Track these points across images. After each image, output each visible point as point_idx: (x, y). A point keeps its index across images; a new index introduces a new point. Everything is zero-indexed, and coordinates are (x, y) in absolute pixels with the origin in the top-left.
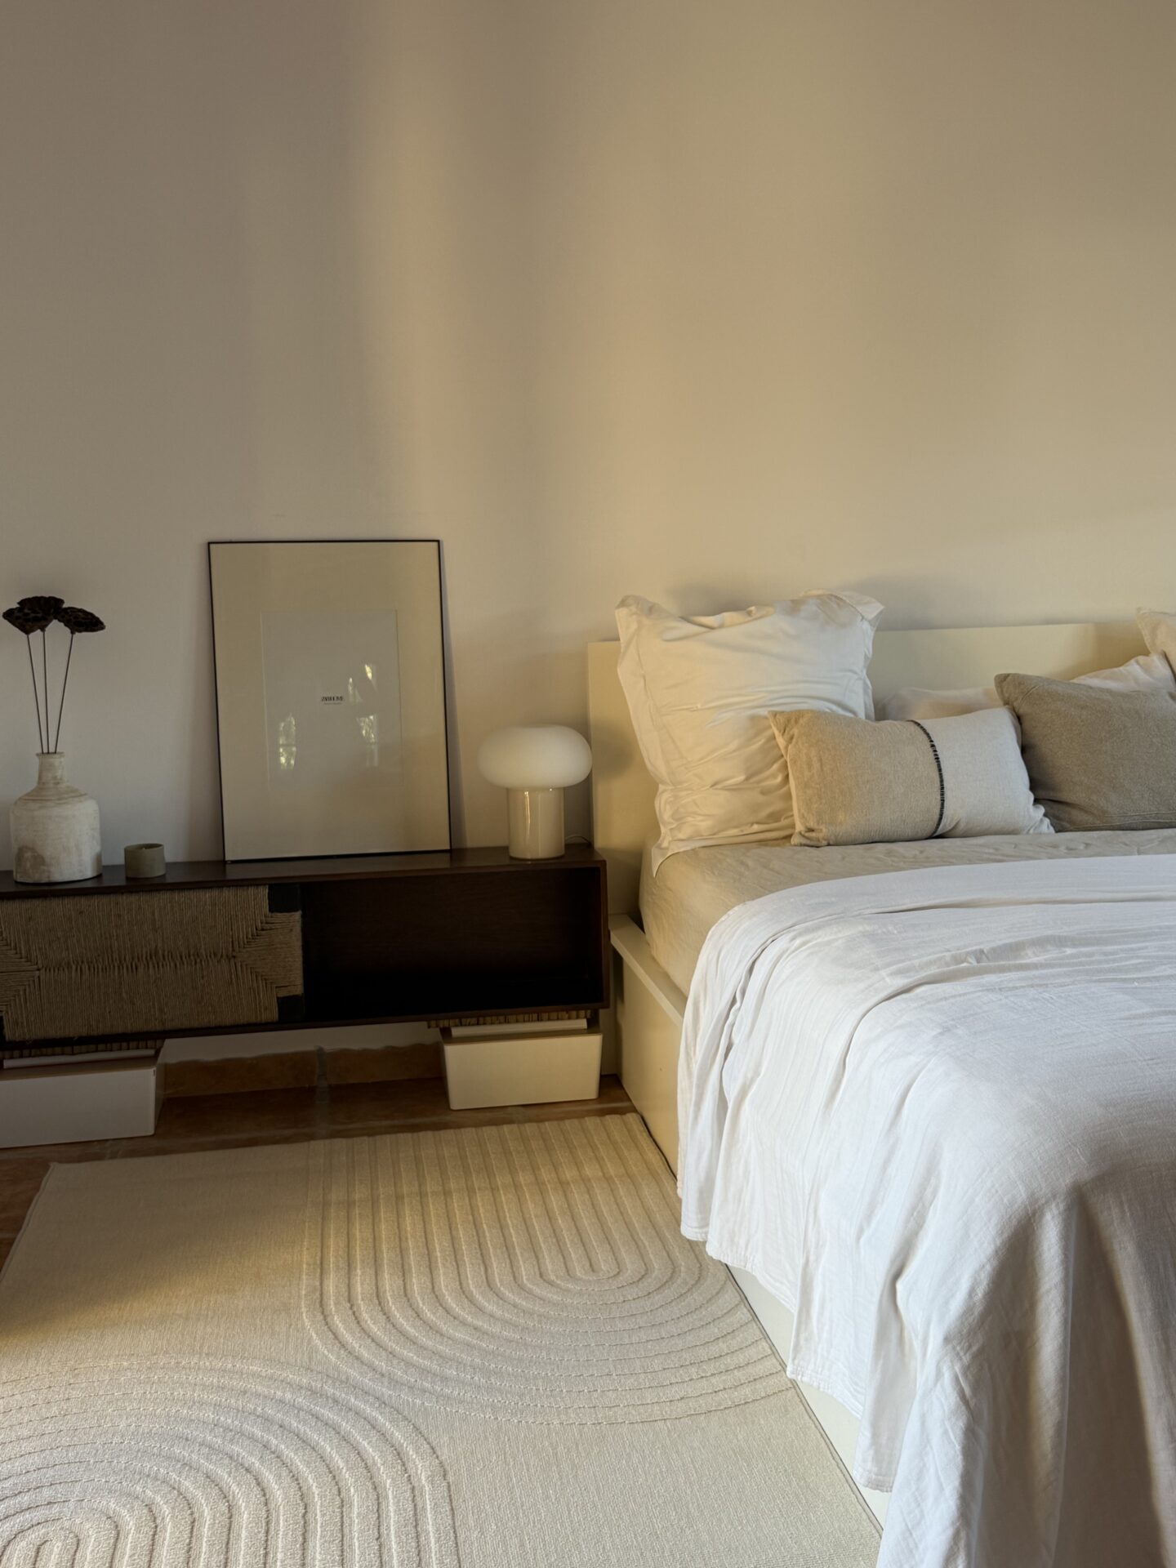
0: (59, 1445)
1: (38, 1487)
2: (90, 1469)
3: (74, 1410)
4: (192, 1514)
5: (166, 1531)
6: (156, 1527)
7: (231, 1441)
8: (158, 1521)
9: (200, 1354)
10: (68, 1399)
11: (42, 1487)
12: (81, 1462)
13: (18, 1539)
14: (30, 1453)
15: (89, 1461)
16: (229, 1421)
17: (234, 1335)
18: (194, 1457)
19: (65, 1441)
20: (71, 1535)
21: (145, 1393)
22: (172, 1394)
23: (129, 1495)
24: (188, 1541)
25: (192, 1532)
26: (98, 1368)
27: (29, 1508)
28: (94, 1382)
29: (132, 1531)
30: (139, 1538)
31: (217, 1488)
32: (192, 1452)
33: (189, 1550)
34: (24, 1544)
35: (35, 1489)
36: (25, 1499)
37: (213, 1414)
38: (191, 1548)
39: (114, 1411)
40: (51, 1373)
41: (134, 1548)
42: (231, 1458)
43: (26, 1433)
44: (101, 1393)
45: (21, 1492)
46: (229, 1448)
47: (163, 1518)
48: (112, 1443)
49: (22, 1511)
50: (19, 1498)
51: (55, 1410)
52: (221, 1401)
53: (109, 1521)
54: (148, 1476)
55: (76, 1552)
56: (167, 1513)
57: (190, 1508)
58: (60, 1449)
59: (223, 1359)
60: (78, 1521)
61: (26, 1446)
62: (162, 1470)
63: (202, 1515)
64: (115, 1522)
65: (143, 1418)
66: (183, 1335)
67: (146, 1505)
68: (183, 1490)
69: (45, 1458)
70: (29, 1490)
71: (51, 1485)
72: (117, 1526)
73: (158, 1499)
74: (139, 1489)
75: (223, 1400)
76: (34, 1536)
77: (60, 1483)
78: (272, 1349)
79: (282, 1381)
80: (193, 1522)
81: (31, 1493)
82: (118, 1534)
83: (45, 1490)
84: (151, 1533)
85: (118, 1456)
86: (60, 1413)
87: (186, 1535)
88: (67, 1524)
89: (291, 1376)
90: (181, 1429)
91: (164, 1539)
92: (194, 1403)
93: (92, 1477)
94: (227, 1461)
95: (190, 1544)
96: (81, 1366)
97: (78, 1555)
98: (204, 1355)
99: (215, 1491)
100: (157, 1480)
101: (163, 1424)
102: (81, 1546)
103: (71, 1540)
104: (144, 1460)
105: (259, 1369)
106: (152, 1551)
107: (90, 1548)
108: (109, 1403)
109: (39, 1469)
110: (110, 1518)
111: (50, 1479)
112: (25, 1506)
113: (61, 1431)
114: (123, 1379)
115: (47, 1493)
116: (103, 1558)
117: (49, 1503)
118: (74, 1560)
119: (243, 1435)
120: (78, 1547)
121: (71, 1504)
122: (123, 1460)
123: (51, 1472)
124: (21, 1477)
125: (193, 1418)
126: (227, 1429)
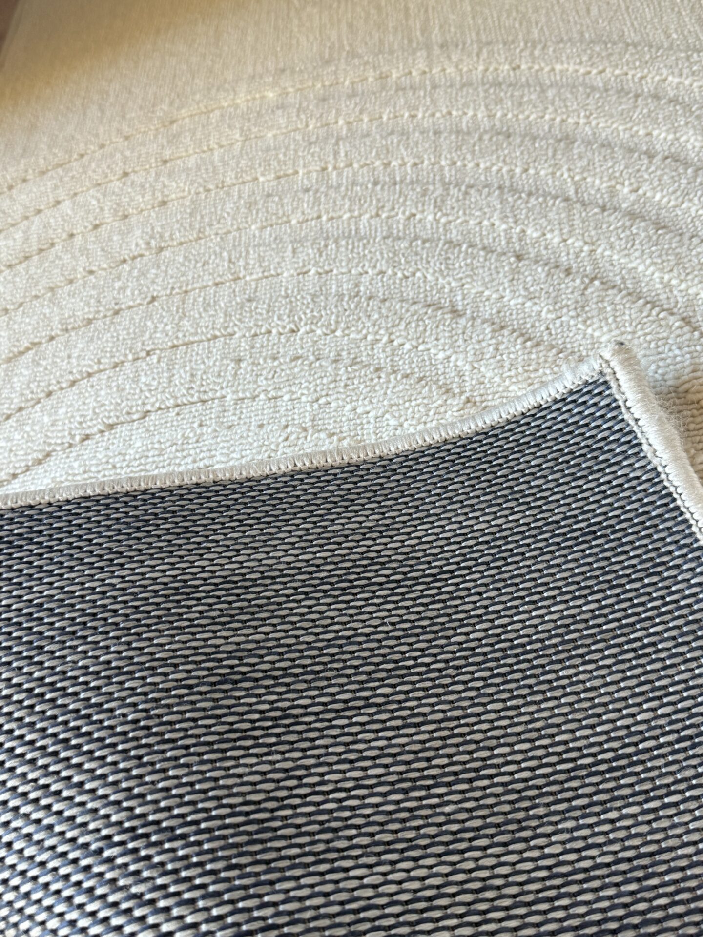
28: (211, 151)
40: (127, 137)
108: (249, 207)
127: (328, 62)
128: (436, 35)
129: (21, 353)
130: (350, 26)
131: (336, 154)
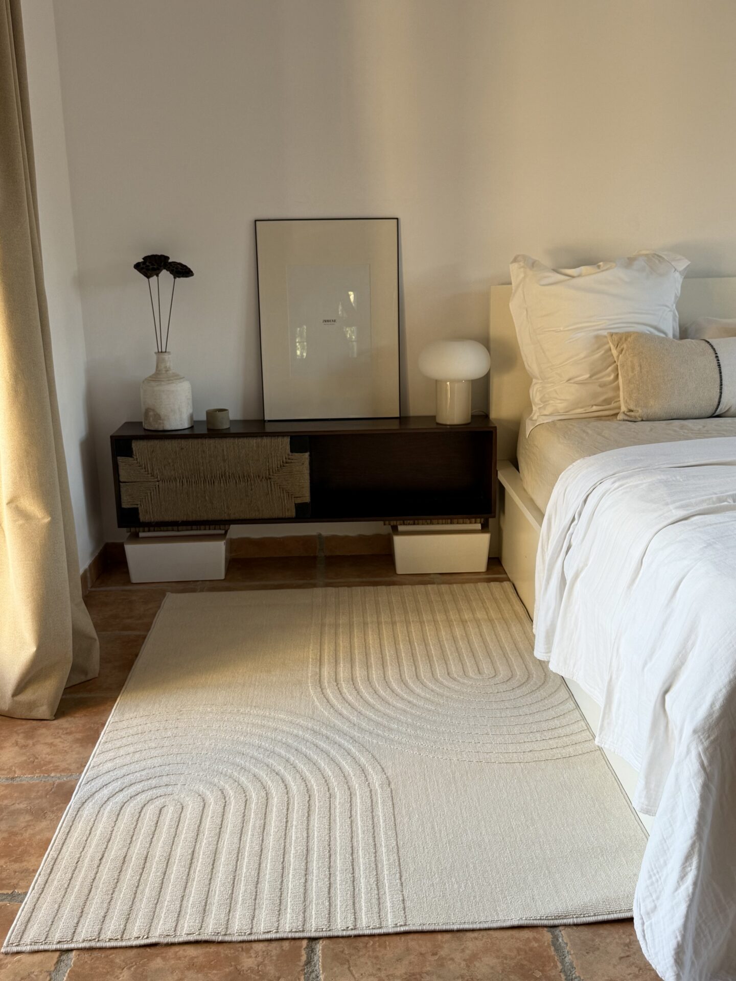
0: (171, 753)
1: (160, 776)
2: (189, 768)
3: (180, 734)
4: (246, 796)
5: (231, 805)
6: (226, 802)
7: (268, 756)
8: (227, 799)
9: (251, 706)
10: (177, 728)
11: (163, 776)
12: (184, 763)
13: (150, 803)
14: (156, 757)
15: (188, 763)
16: (267, 745)
17: (270, 697)
18: (247, 764)
19: (175, 751)
20: (179, 804)
21: (220, 726)
22: (235, 728)
23: (211, 783)
24: (243, 811)
25: (245, 806)
26: (194, 711)
27: (155, 787)
28: (191, 719)
29: (212, 803)
30: (216, 808)
31: (259, 782)
32: (246, 761)
33: (244, 816)
34: (153, 806)
35: (159, 777)
36: (153, 782)
37: (258, 740)
38: (245, 815)
39: (202, 735)
40: (168, 712)
41: (213, 813)
42: (268, 766)
43: (154, 745)
44: (195, 725)
45: (150, 778)
46: (267, 760)
47: (229, 798)
48: (201, 753)
49: (151, 789)
50: (150, 781)
51: (169, 733)
52: (262, 733)
53: (200, 797)
54: (222, 773)
55: (181, 813)
56: (232, 795)
57: (245, 793)
58: (172, 755)
59: (264, 710)
60: (182, 796)
61: (154, 753)
62: (229, 771)
63: (251, 797)
64: (203, 798)
65: (219, 740)
66: (241, 695)
67: (220, 790)
68: (240, 783)
69: (164, 760)
70: (155, 777)
71: (168, 775)
72: (204, 800)
73: (227, 786)
74: (216, 780)
75: (264, 733)
76: (158, 803)
77: (173, 774)
78: (292, 706)
79: (297, 724)
80: (246, 801)
81: (156, 778)
82: (205, 805)
83: (164, 777)
84: (223, 805)
85: (205, 761)
86: (172, 735)
87: (242, 808)
88: (176, 797)
89: (302, 722)
90: (240, 748)
91: (230, 809)
92: (247, 734)
93: (190, 772)
94: (265, 768)
95: (244, 813)
96: (184, 709)
97: (182, 815)
98: (253, 707)
99: (259, 784)
100: (227, 776)
101: (229, 745)
102: (184, 810)
103: (179, 806)
104: (219, 764)
105: (284, 717)
106: (223, 815)
107: (189, 812)
108: (200, 731)
109: (161, 766)
110: (200, 795)
111: (167, 772)
112: (153, 786)
113: (173, 745)
114: (207, 718)
115: (165, 780)
116: (196, 817)
117: (166, 785)
118: (180, 817)
119: (275, 753)
120: (182, 810)
121: (179, 786)
122: (208, 763)
123: (167, 768)
124: (151, 769)
125: (247, 742)
126: (266, 750)
127: (225, 705)
128: (254, 704)
129: (137, 752)
130: (233, 697)
131: (223, 724)
